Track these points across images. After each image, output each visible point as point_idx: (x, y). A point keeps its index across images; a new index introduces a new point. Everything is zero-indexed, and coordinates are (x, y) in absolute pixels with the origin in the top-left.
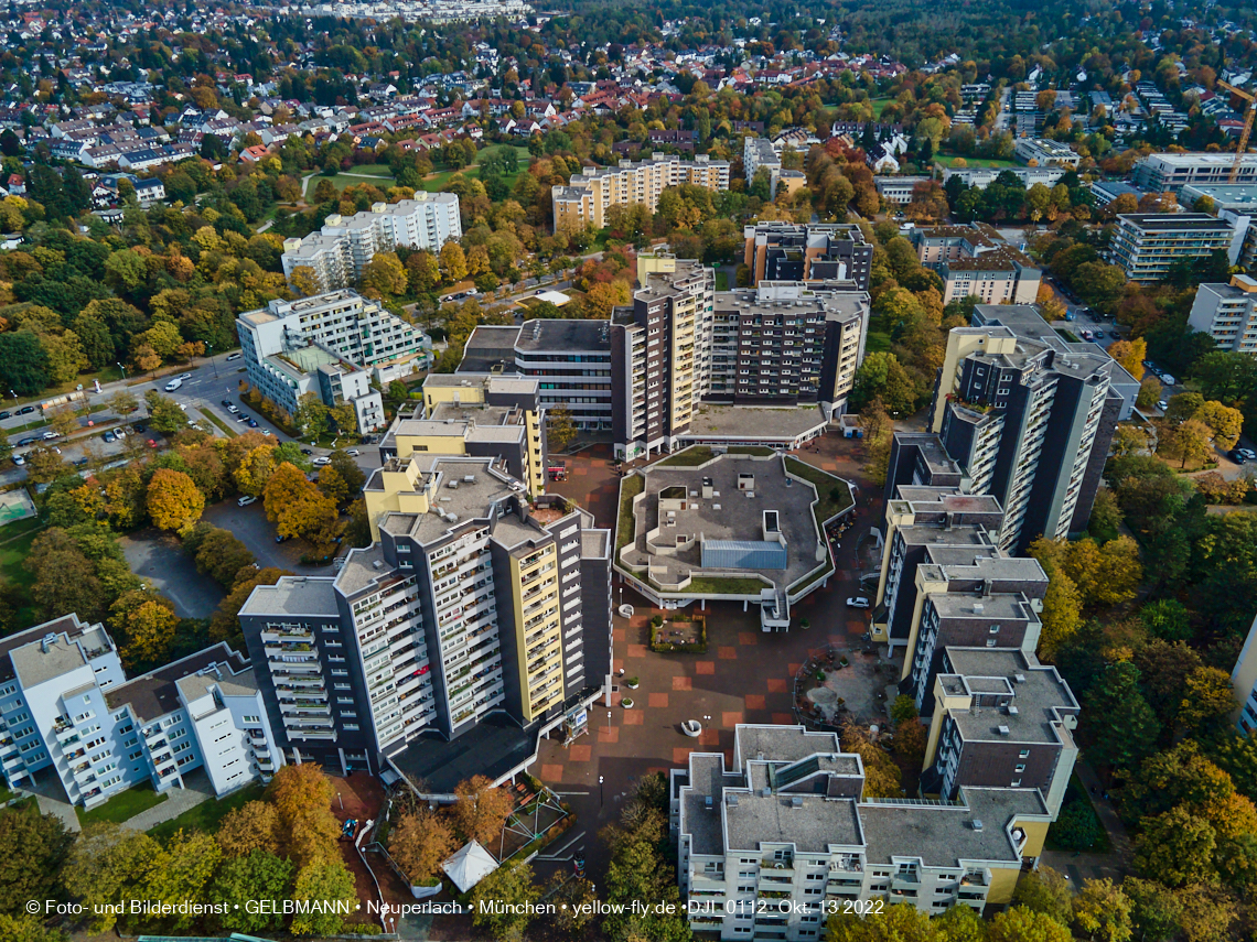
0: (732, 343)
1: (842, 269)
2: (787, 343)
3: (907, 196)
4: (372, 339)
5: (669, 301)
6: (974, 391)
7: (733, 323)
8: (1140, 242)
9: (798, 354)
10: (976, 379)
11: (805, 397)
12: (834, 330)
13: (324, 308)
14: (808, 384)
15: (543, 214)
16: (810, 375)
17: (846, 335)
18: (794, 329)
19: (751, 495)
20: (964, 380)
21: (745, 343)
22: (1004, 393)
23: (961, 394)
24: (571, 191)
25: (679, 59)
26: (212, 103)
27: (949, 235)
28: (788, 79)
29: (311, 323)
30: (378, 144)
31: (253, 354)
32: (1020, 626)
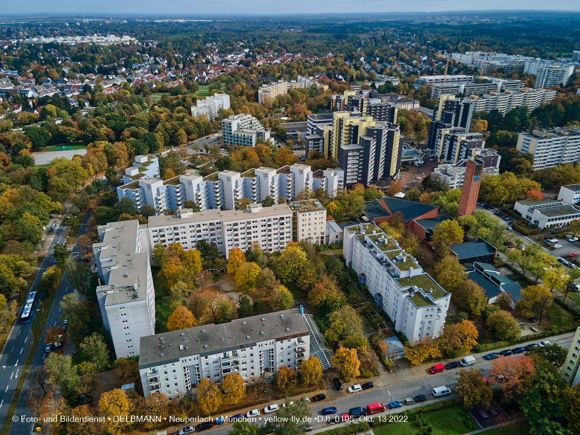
5: (363, 100)
6: (448, 108)
12: (393, 109)
13: (244, 118)
15: (256, 98)
17: (396, 111)
18: (384, 109)
20: (445, 106)
22: (455, 107)
23: (445, 109)
24: (264, 91)
25: (229, 56)
26: (57, 75)
27: (388, 95)
28: (278, 62)
29: (243, 122)
30: (154, 86)
31: (229, 132)
32: (482, 142)
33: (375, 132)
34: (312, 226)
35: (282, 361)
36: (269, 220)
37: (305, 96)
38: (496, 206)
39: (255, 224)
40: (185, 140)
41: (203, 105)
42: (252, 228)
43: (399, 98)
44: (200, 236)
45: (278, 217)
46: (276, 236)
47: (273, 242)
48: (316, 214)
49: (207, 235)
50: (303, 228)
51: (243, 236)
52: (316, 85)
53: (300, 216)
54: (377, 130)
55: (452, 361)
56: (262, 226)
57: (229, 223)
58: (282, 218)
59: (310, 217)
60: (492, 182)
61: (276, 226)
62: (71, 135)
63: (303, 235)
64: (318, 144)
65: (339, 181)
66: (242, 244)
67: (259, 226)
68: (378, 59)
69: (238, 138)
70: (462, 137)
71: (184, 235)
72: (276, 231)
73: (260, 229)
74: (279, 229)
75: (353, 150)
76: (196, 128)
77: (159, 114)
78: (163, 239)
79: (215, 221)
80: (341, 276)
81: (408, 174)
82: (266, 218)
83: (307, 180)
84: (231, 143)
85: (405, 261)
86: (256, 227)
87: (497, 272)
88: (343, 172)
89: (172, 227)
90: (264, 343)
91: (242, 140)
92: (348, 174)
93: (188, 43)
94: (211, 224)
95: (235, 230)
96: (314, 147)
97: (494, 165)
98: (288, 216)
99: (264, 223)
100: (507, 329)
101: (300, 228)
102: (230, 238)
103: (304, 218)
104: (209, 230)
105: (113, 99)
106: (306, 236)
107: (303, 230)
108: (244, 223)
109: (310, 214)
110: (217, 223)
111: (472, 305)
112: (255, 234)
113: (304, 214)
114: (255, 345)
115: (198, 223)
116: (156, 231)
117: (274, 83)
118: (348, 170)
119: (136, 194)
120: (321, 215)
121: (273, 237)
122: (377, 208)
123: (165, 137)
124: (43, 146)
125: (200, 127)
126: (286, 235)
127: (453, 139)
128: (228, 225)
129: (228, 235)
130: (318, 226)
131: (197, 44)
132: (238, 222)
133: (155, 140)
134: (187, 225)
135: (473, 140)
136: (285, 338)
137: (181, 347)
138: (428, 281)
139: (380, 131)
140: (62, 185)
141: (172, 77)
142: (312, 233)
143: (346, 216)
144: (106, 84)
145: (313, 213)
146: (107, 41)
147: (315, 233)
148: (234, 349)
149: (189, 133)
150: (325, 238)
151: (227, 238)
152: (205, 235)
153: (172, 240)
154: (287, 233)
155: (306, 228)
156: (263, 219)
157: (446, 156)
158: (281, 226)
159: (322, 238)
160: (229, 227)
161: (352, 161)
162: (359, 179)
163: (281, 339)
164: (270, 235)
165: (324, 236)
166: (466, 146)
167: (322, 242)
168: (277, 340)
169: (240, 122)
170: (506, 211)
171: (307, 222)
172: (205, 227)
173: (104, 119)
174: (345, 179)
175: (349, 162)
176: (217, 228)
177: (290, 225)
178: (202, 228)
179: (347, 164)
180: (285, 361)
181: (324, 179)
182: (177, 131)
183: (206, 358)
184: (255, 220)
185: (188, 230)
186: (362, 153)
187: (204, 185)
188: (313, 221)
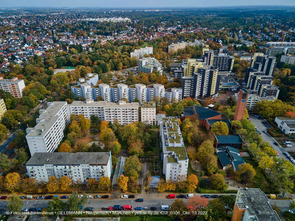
0: (216, 62)
1: (226, 54)
2: (224, 62)
4: (156, 64)
5: (211, 54)
6: (258, 61)
7: (216, 59)
8: (270, 52)
9: (226, 63)
10: (259, 59)
11: (226, 70)
12: (231, 59)
13: (150, 59)
14: (226, 68)
15: (167, 50)
17: (233, 60)
18: (225, 59)
19: (225, 79)
20: (257, 60)
21: (218, 62)
22: (262, 60)
23: (256, 61)
24: (171, 47)
25: (169, 28)
26: (86, 35)
27: (238, 52)
28: (193, 32)
29: (149, 61)
30: (124, 42)
31: (141, 65)
32: (271, 81)
33: (202, 71)
34: (148, 115)
35: (94, 176)
36: (126, 109)
37: (193, 50)
38: (265, 118)
39: (119, 110)
40: (121, 68)
41: (137, 52)
42: (117, 112)
43: (244, 54)
44: (93, 113)
45: (131, 108)
46: (130, 118)
47: (128, 120)
48: (150, 109)
49: (97, 113)
51: (113, 115)
52: (202, 45)
53: (142, 109)
54: (203, 69)
55: (182, 194)
56: (123, 112)
57: (106, 108)
58: (133, 109)
59: (147, 110)
60: (265, 104)
61: (130, 113)
62: (74, 62)
63: (144, 119)
64: (180, 75)
65: (179, 95)
66: (113, 119)
67: (121, 112)
68: (250, 31)
69: (145, 69)
70: (259, 78)
71: (86, 111)
72: (130, 115)
73: (121, 113)
74: (131, 115)
75: (188, 79)
76: (129, 63)
77: (114, 55)
78: (76, 112)
79: (101, 107)
80: (147, 141)
81: (225, 95)
82: (125, 108)
83: (161, 92)
84: (142, 71)
85: (175, 138)
86: (120, 112)
87: (238, 154)
88: (182, 90)
89: (81, 107)
90: (84, 165)
91: (147, 70)
92: (185, 92)
93: (152, 22)
94: (99, 108)
95: (109, 112)
96: (178, 76)
97: (275, 95)
98: (136, 108)
99: (123, 110)
100: (218, 184)
101: (142, 115)
102: (107, 115)
103: (144, 110)
104: (98, 110)
105: (103, 47)
106: (145, 120)
107: (143, 117)
108: (113, 109)
109: (147, 109)
110: (102, 108)
111: (208, 168)
112: (119, 115)
113: (144, 108)
114: (80, 165)
115: (93, 107)
116: (73, 108)
117: (179, 43)
118: (185, 90)
119: (78, 90)
120: (153, 110)
121: (128, 118)
122: (191, 111)
123: (112, 66)
124: (61, 66)
125: (131, 62)
126: (135, 118)
127: (255, 78)
128: (105, 109)
129: (106, 114)
130: (152, 116)
131: (156, 22)
132: (111, 108)
133: (106, 67)
134: (87, 107)
135: (265, 80)
136: (95, 165)
137: (48, 160)
138: (183, 150)
139: (204, 71)
140: (55, 83)
141: (135, 38)
142: (148, 118)
143: (175, 113)
144: (104, 40)
145: (148, 109)
146: (117, 20)
147: (150, 119)
148: (70, 165)
149: (124, 65)
150: (155, 122)
151: (105, 115)
152: (96, 113)
153: (81, 113)
154: (135, 117)
155: (145, 116)
156: (123, 108)
157: (250, 87)
158: (132, 113)
159: (154, 122)
161: (187, 85)
162: (191, 95)
163: (93, 165)
164: (126, 117)
165: (155, 121)
166: (260, 82)
167: (154, 124)
168: (91, 165)
169: (147, 61)
170: (269, 122)
171: (146, 113)
172: (96, 109)
173: (91, 56)
174: (183, 94)
175: (185, 85)
176: (102, 110)
177: (137, 113)
178: (94, 109)
179: (184, 86)
180: (96, 176)
181: (171, 93)
182: (119, 63)
183: (57, 167)
184: (119, 108)
185: (88, 109)
186: (193, 81)
187: (110, 89)
188: (148, 113)
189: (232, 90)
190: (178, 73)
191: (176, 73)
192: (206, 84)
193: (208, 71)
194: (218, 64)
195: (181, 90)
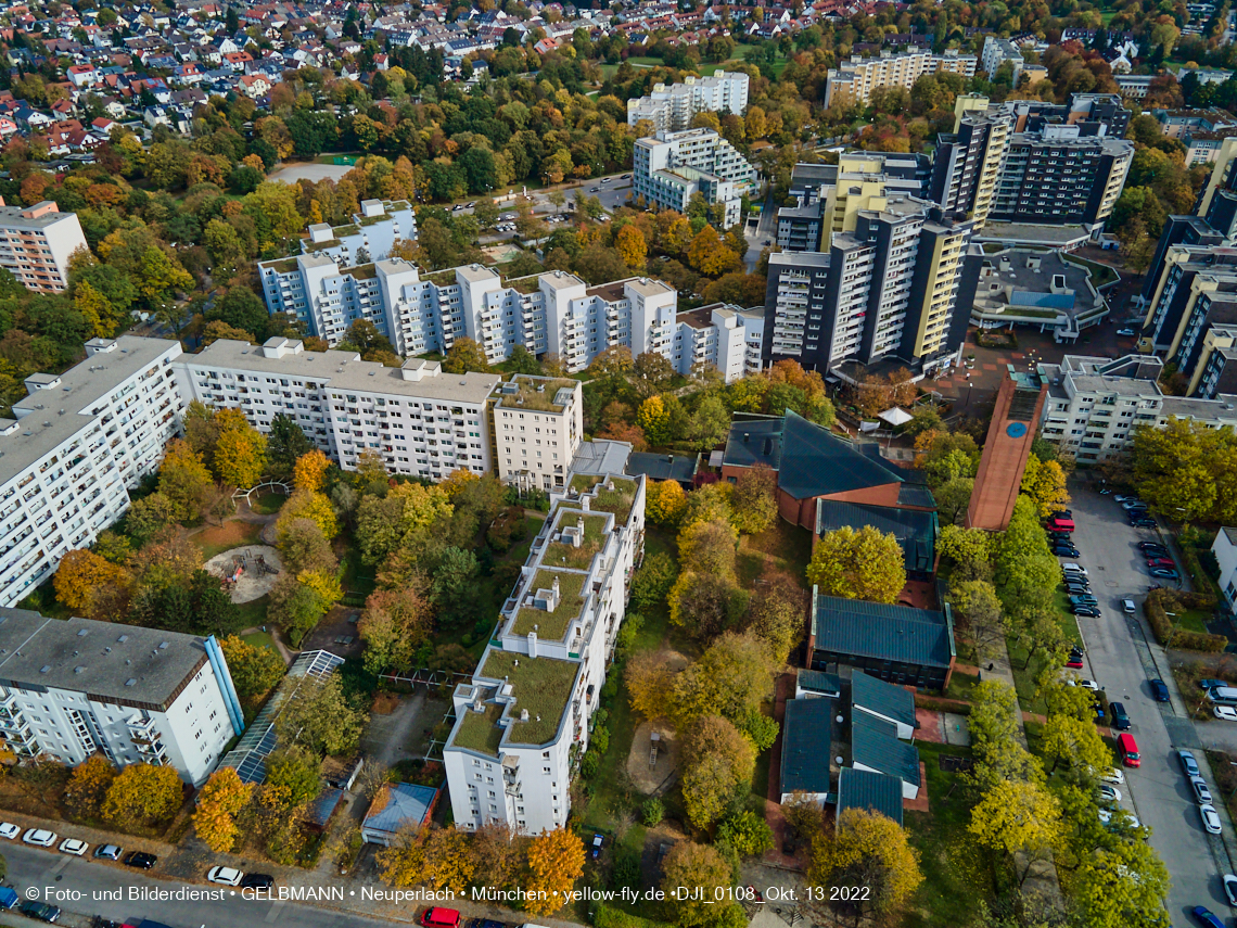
0: (1020, 171)
1: (1103, 128)
2: (1067, 172)
3: (1141, 91)
4: (721, 166)
5: (989, 127)
7: (1023, 155)
9: (1074, 181)
11: (1072, 219)
12: (1108, 162)
13: (694, 139)
14: (1076, 207)
16: (1079, 199)
17: (1116, 167)
18: (1075, 159)
19: (1038, 271)
21: (1032, 170)
23: (1226, 185)
24: (843, 75)
27: (1192, 115)
29: (686, 149)
30: (646, 40)
31: (644, 169)
33: (874, 228)
34: (531, 446)
35: (121, 745)
36: (428, 407)
38: (1165, 520)
39: (395, 408)
40: (558, 176)
41: (663, 97)
42: (389, 414)
44: (290, 406)
45: (450, 405)
46: (448, 448)
47: (442, 458)
48: (537, 418)
49: (305, 407)
50: (509, 444)
51: (372, 428)
53: (498, 413)
54: (879, 222)
56: (412, 416)
57: (337, 392)
58: (458, 410)
59: (522, 422)
60: (1180, 446)
61: (445, 425)
62: (366, 134)
63: (509, 461)
64: (805, 233)
65: (752, 345)
66: (372, 445)
67: (405, 415)
69: (659, 187)
70: (1207, 283)
71: (258, 396)
72: (446, 437)
73: (407, 421)
74: (453, 434)
75: (797, 269)
76: (603, 153)
77: (551, 109)
78: (218, 392)
79: (318, 381)
81: (1001, 360)
82: (421, 401)
83: (656, 323)
84: (647, 197)
86: (399, 415)
88: (763, 321)
89: (235, 372)
90: (65, 693)
91: (666, 194)
92: (776, 330)
94: (310, 385)
95: (352, 411)
96: (792, 241)
98: (473, 407)
99: (414, 410)
101: (501, 442)
102: (343, 425)
103: (508, 421)
104: (307, 396)
106: (518, 466)
107: (508, 450)
108: (369, 400)
109: (522, 416)
110: (321, 386)
112: (399, 431)
113: (508, 412)
114: (48, 691)
115: (283, 377)
116: (203, 373)
117: (889, 54)
118: (777, 320)
119: (284, 281)
120: (550, 426)
121: (440, 447)
122: (769, 439)
123: (518, 163)
124: (312, 151)
125: (614, 149)
126: (470, 451)
127: (1186, 283)
128: (334, 396)
129: (339, 419)
130: (546, 450)
132: (359, 395)
133: (489, 168)
134: (262, 376)
136: (112, 700)
138: (562, 684)
139: (885, 229)
142: (532, 460)
144: (558, 30)
145: (530, 416)
147: (540, 465)
149: (577, 159)
150: (566, 481)
151: (337, 425)
152: (300, 406)
153: (236, 399)
154: (473, 446)
155: (516, 447)
156: (414, 400)
157: (1158, 329)
158: (456, 428)
159: (559, 479)
160: (338, 401)
161: (790, 299)
162: (809, 347)
163: (105, 700)
164: (432, 442)
165: (566, 475)
166: (1206, 312)
168: (92, 697)
171: (517, 433)
172: (299, 389)
173: (456, 108)
174: (768, 342)
175: (779, 299)
176: (324, 397)
177: (480, 428)
178: (292, 389)
179: (775, 304)
181: (708, 330)
182: (554, 151)
184: (394, 398)
185: (264, 386)
186: (822, 282)
187: (420, 289)
188: (530, 434)
189: (1059, 332)
190: (794, 221)
191: (783, 225)
192: (889, 297)
193: (905, 235)
194: (1030, 183)
195: (757, 323)
